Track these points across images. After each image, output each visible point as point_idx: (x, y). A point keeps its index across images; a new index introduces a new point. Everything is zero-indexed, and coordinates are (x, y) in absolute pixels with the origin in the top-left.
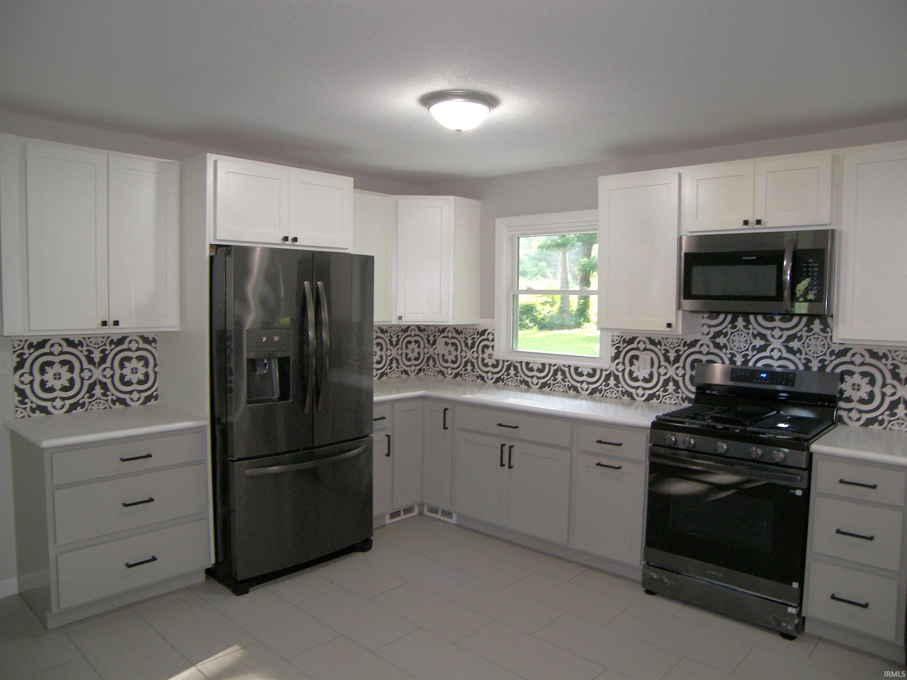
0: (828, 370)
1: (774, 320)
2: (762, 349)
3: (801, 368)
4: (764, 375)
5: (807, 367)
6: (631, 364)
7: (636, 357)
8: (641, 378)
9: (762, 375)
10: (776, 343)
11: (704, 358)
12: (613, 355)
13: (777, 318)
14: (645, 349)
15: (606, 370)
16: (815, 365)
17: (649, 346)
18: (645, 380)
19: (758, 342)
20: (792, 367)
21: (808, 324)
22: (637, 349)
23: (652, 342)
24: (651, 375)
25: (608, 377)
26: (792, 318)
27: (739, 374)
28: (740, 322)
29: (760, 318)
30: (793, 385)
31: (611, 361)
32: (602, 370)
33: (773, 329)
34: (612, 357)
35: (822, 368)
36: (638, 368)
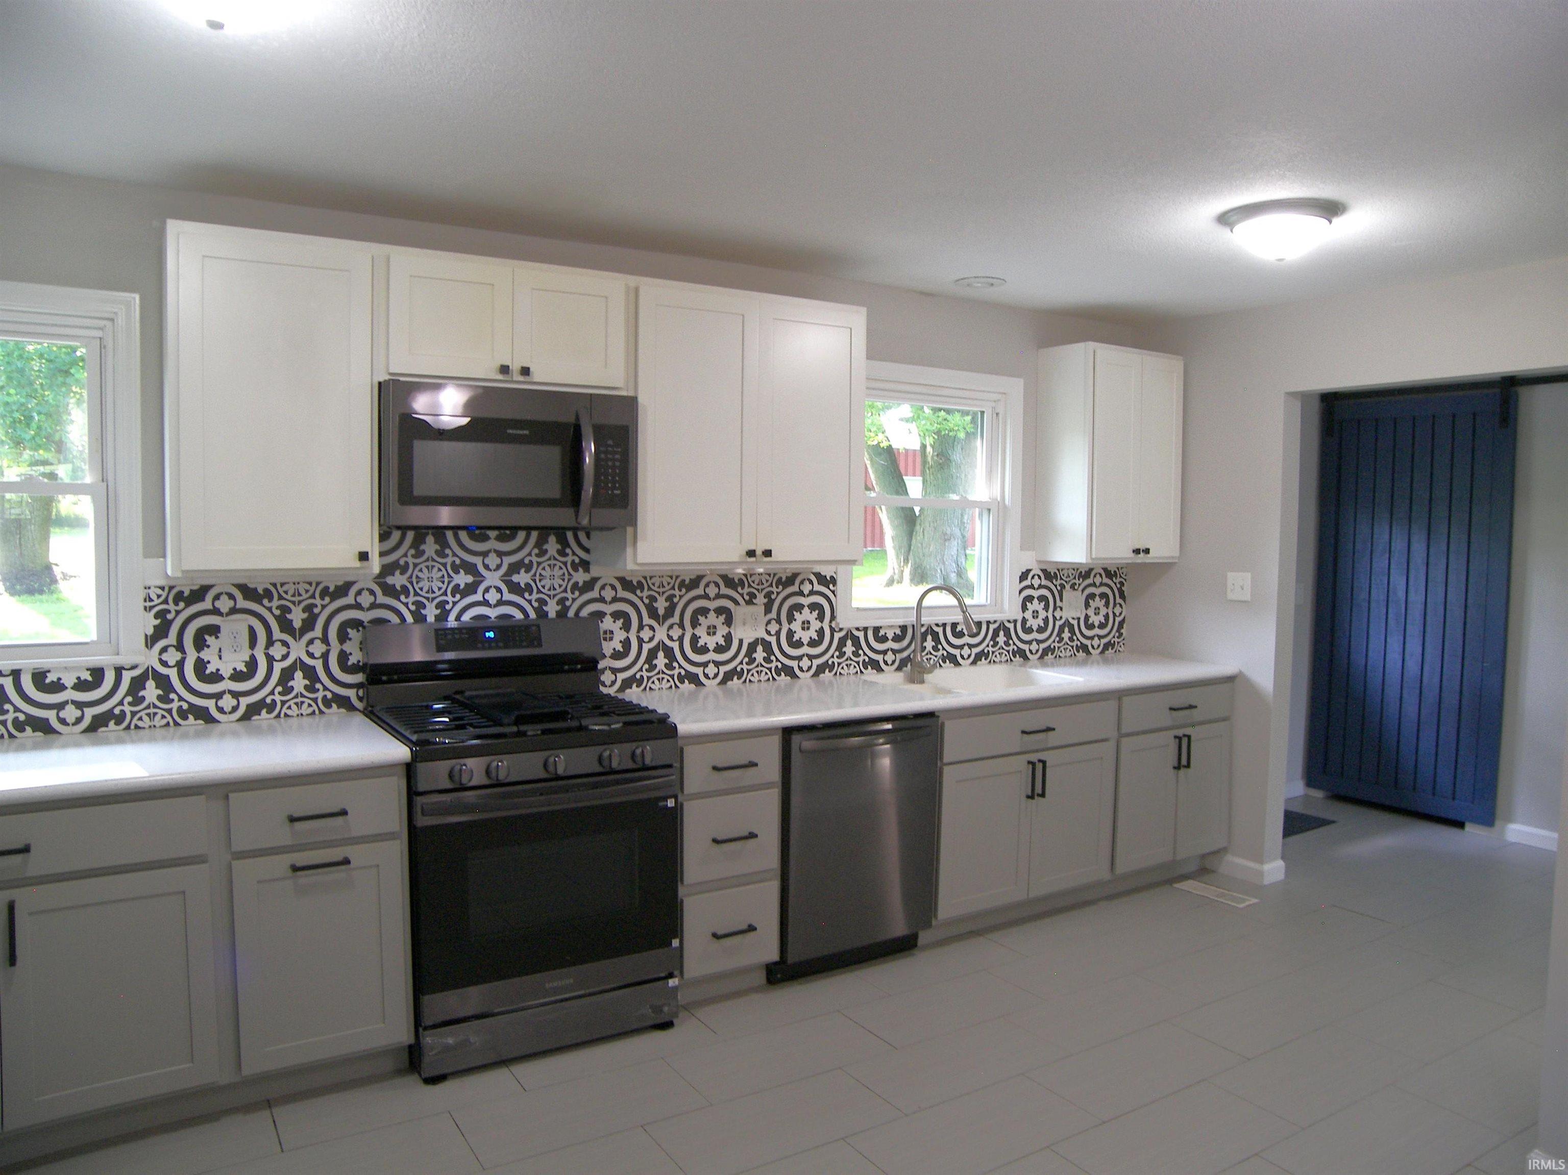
0: (571, 614)
1: (486, 538)
2: (471, 589)
3: (533, 615)
4: (491, 634)
5: (542, 614)
6: (200, 644)
7: (214, 630)
8: (226, 672)
9: (487, 634)
10: (493, 579)
11: (365, 617)
12: (150, 631)
13: (493, 534)
14: (234, 611)
15: (134, 667)
16: (552, 609)
17: (242, 603)
18: (237, 676)
19: (463, 579)
20: (519, 615)
21: (540, 544)
22: (216, 612)
23: (248, 592)
24: (252, 664)
25: (138, 684)
26: (516, 534)
27: (450, 637)
28: (430, 546)
29: (463, 535)
30: (540, 645)
31: (147, 646)
32: (119, 670)
33: (485, 554)
34: (146, 636)
35: (562, 614)
36: (220, 650)
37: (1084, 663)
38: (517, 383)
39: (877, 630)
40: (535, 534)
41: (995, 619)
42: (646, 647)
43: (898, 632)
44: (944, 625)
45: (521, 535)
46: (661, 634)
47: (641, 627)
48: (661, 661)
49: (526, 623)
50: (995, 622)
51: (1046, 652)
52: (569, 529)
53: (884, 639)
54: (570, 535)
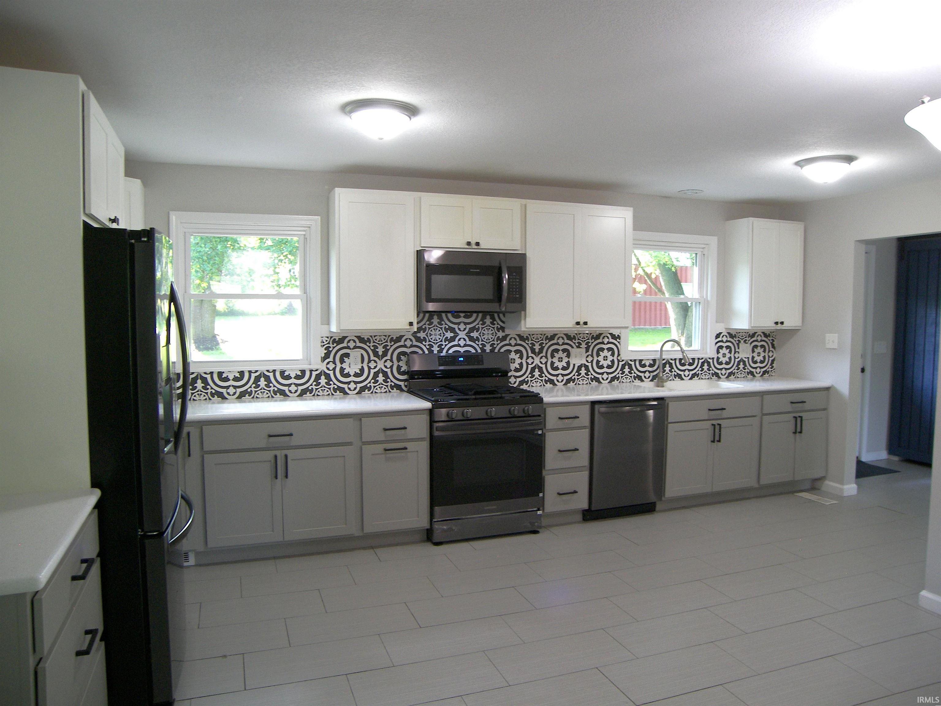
0: (496, 351)
1: (459, 317)
2: (452, 339)
3: (479, 351)
4: (462, 359)
5: (483, 350)
6: (342, 361)
7: (347, 355)
8: (352, 373)
9: (460, 359)
10: (462, 335)
11: (408, 351)
12: (323, 355)
13: (462, 315)
14: (355, 347)
15: (316, 370)
16: (488, 348)
17: (359, 344)
18: (356, 375)
19: (449, 335)
20: (474, 351)
21: (483, 319)
22: (348, 347)
23: (361, 339)
24: (362, 370)
25: (318, 377)
26: (472, 314)
27: (444, 360)
28: (435, 321)
29: (449, 315)
30: (483, 364)
31: (322, 362)
32: (311, 371)
33: (459, 324)
34: (322, 357)
35: (492, 351)
36: (350, 364)
37: (752, 380)
38: (474, 249)
39: (641, 361)
40: (480, 315)
41: (702, 357)
42: (530, 367)
43: (652, 362)
44: (675, 359)
45: (475, 315)
46: (537, 361)
47: (528, 358)
48: (537, 373)
49: (476, 354)
50: (702, 358)
51: (730, 374)
52: (496, 312)
53: (644, 366)
54: (496, 315)
